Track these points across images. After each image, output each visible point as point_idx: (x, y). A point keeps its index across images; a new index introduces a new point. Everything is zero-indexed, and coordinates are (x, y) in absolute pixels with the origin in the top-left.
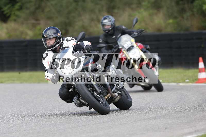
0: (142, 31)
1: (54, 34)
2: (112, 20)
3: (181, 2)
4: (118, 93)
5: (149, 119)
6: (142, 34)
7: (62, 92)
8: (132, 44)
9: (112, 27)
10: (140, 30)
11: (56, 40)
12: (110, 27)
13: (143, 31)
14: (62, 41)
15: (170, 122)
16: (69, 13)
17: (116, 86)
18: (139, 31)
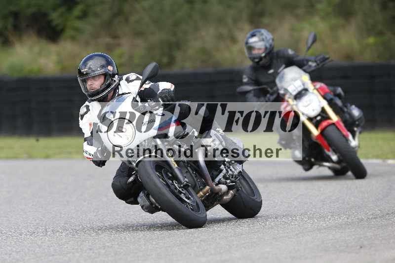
0: (325, 59)
1: (103, 67)
2: (266, 38)
3: (391, 4)
4: (228, 186)
5: (328, 227)
6: (324, 66)
7: (118, 184)
8: (304, 84)
9: (268, 51)
10: (322, 56)
11: (105, 78)
12: (263, 53)
13: (327, 59)
14: (117, 81)
15: (369, 234)
16: (176, 24)
17: (224, 171)
18: (319, 60)
